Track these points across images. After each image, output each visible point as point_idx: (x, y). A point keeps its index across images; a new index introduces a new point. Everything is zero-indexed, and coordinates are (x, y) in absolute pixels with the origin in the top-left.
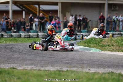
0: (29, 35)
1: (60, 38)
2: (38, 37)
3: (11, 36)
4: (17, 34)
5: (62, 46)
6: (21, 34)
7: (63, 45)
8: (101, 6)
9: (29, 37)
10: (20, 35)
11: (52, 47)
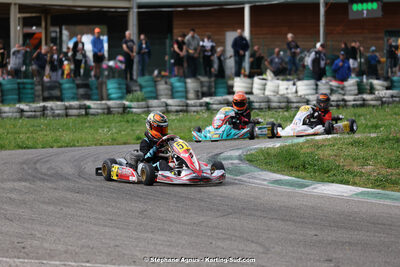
1: (188, 150)
5: (194, 171)
7: (198, 168)
11: (167, 173)
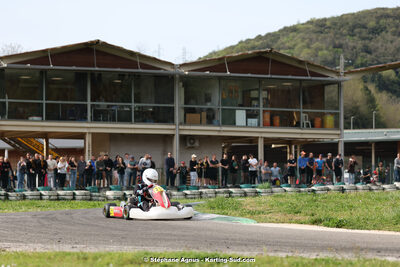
0: (58, 195)
2: (74, 199)
3: (24, 197)
4: (35, 193)
6: (43, 192)
8: (167, 139)
9: (58, 199)
10: (41, 195)
